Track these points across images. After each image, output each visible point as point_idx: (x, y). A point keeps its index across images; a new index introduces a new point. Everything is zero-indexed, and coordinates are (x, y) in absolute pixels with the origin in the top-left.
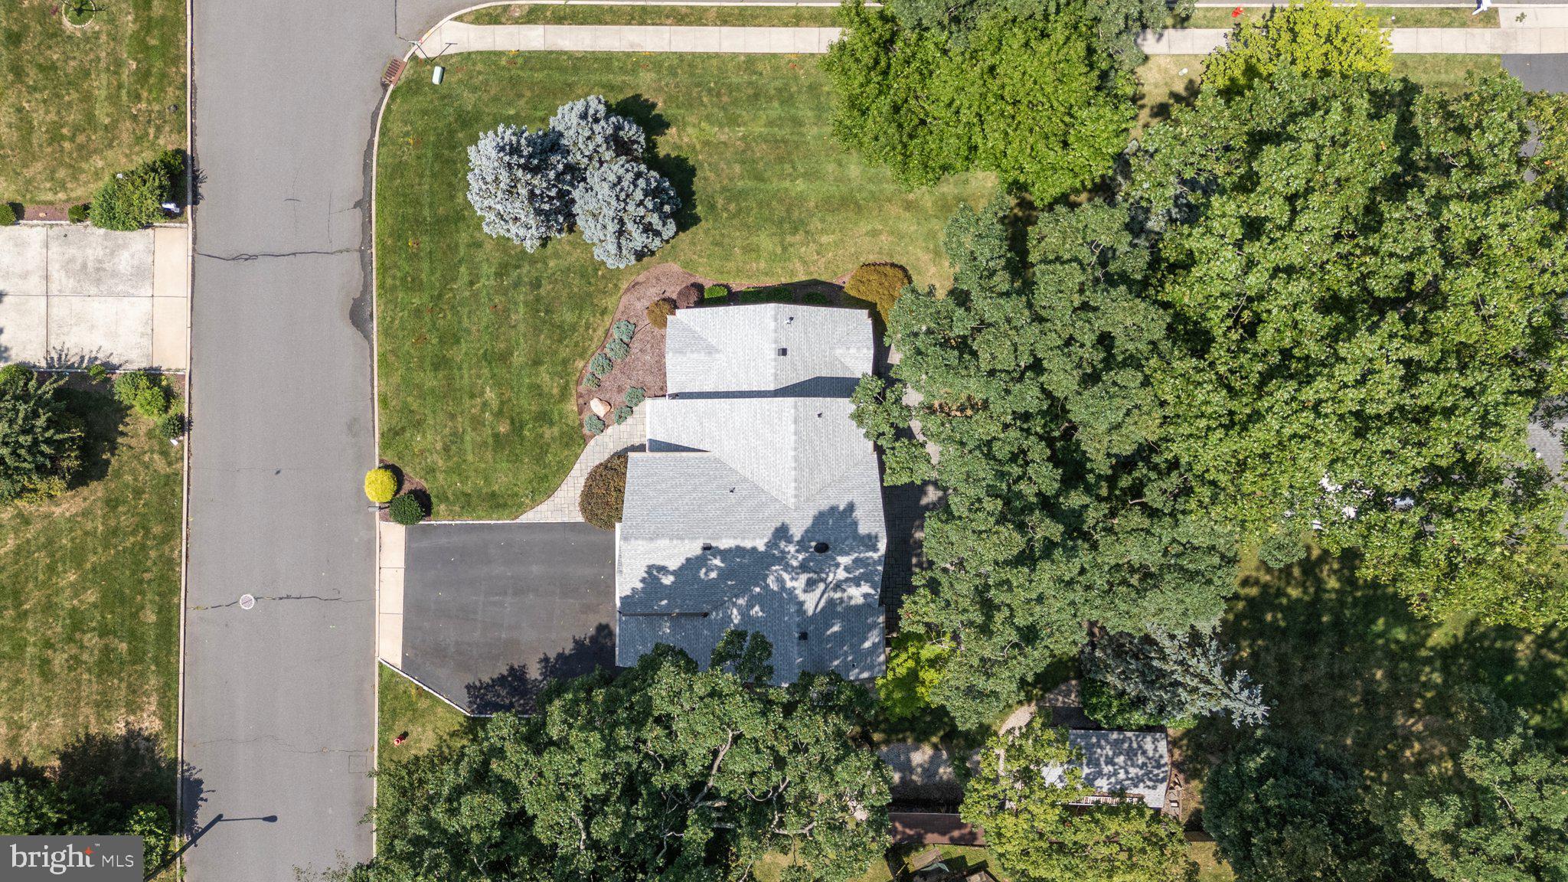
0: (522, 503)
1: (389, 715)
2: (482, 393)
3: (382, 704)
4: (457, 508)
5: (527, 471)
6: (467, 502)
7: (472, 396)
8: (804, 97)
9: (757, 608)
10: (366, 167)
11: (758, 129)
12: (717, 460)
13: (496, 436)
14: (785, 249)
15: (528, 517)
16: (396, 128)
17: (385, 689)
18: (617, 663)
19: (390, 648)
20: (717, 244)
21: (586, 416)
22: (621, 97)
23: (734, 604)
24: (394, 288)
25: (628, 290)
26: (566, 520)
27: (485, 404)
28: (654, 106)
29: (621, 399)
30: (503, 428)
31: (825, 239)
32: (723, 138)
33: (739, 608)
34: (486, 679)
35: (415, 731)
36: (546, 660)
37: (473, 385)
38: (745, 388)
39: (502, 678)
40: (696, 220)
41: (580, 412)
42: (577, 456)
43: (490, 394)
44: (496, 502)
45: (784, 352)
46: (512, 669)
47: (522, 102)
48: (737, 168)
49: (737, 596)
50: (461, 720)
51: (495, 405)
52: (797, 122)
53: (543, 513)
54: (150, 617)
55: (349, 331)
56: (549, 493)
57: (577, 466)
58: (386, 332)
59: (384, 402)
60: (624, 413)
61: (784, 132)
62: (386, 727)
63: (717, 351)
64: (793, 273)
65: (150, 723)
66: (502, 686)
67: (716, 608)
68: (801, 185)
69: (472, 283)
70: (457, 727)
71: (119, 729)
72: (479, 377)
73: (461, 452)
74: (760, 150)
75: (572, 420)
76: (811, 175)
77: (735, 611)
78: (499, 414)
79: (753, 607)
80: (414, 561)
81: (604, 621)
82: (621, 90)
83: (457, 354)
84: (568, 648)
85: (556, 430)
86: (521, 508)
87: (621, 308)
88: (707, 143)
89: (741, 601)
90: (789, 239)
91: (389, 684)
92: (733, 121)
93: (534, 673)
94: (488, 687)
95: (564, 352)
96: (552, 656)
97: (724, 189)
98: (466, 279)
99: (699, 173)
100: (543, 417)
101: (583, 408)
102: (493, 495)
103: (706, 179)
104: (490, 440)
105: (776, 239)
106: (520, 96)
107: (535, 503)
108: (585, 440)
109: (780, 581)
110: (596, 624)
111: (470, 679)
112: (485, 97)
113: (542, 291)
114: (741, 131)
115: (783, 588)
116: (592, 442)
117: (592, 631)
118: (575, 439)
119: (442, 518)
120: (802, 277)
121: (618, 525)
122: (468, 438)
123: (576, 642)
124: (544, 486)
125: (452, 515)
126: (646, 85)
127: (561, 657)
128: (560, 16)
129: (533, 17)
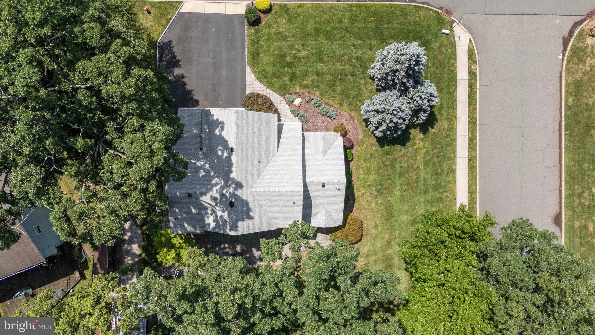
0: (255, 67)
1: (158, 6)
2: (304, 50)
3: (164, 2)
4: (252, 38)
5: (270, 69)
6: (255, 42)
7: (303, 45)
8: (437, 195)
9: (204, 173)
11: (423, 174)
12: (273, 155)
13: (285, 56)
14: (369, 186)
15: (248, 69)
16: (422, 13)
17: (170, 4)
18: (180, 108)
19: (189, 6)
20: (371, 155)
21: (294, 96)
22: (436, 113)
23: (206, 163)
24: (351, 11)
25: (350, 115)
26: (247, 86)
27: (299, 51)
28: (433, 128)
29: (302, 112)
30: (288, 59)
31: (373, 204)
32: (419, 158)
33: (204, 165)
34: (174, 50)
35: (150, 17)
36: (183, 77)
37: (308, 46)
38: (307, 168)
39: (175, 57)
40: (382, 146)
41: (296, 93)
42: (276, 92)
43: (304, 53)
44: (255, 55)
45: (324, 186)
46: (179, 61)
47: (434, 69)
48: (405, 165)
49: (209, 164)
50: (156, 38)
51: (299, 55)
52: (426, 192)
53: (250, 77)
56: (259, 79)
57: (271, 92)
58: (332, 7)
59: (301, 6)
60: (295, 113)
61: (421, 186)
62: (153, 4)
63: (324, 156)
64: (358, 190)
66: (171, 57)
67: (204, 154)
68: (398, 193)
69: (354, 46)
70: (152, 36)
72: (312, 48)
73: (278, 40)
74: (413, 175)
75: (292, 90)
76: (402, 198)
77: (202, 163)
78: (295, 57)
79: (204, 171)
80: (229, 18)
81: (200, 103)
82: (440, 113)
83: (322, 39)
84: (189, 87)
85: (288, 82)
86: (252, 66)
87: (343, 112)
88: (416, 151)
89: (207, 166)
90: (374, 188)
91: (172, 6)
92: (426, 163)
93: (177, 71)
94: (171, 51)
95: (322, 86)
96: (185, 80)
97: (396, 159)
98: (356, 43)
99: (403, 147)
100: (293, 77)
101: (298, 95)
102: (258, 54)
103: (400, 150)
104: (283, 53)
105: (373, 182)
106: (437, 68)
107: (255, 73)
108: (283, 95)
109: (216, 184)
110: (199, 100)
111: (174, 43)
112: (436, 53)
113: (350, 77)
114: (421, 167)
115: (213, 186)
116: (282, 99)
117: (196, 98)
118: (283, 91)
119: (248, 31)
120: (356, 194)
121: (244, 109)
122: (284, 43)
123: (192, 90)
124: (262, 77)
125: (249, 36)
126: (442, 124)
127: (185, 84)
128: (471, 86)
129: (472, 74)
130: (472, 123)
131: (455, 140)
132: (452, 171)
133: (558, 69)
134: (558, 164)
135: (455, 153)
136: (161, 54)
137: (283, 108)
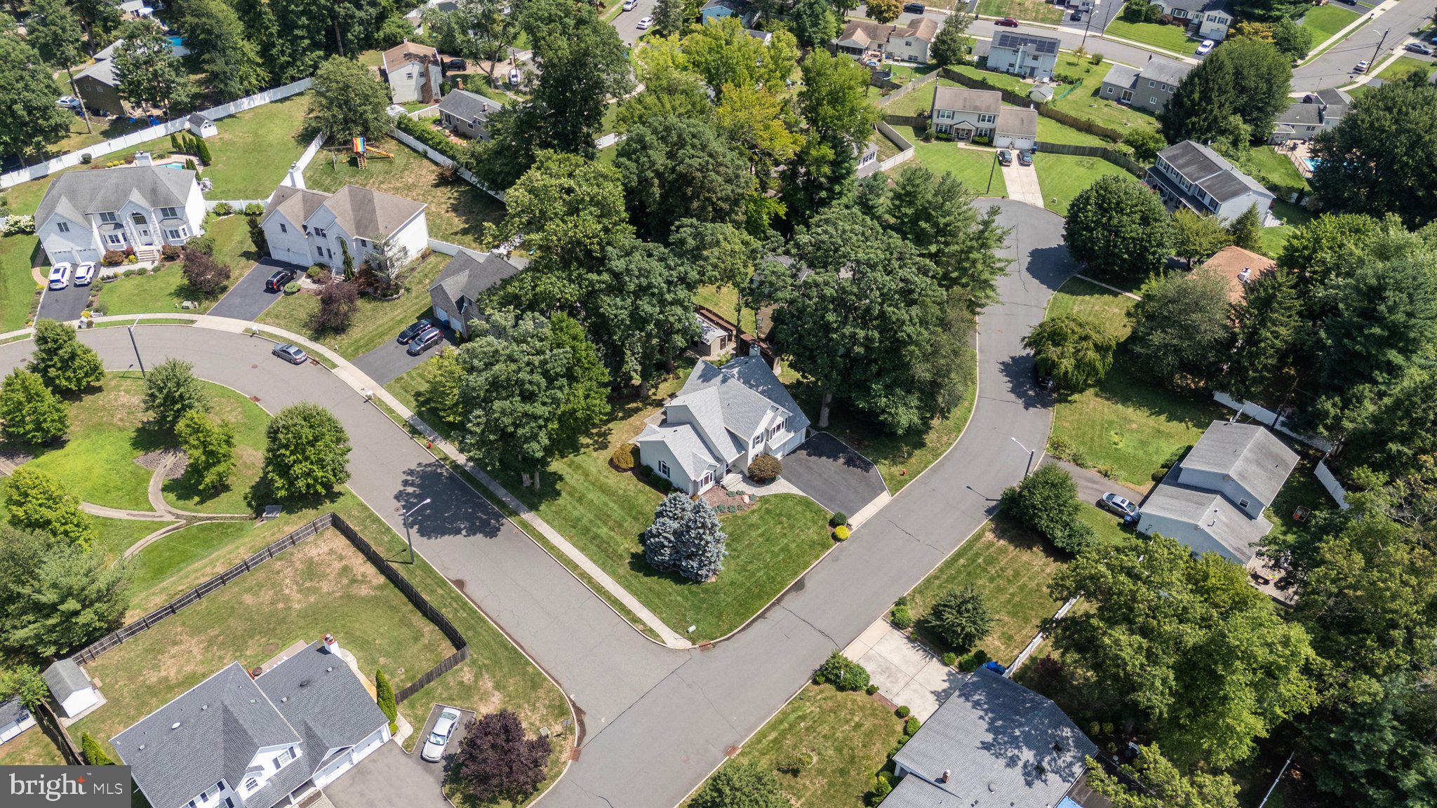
1: (901, 484)
3: (902, 487)
4: (823, 512)
6: (818, 511)
8: (579, 527)
10: (748, 626)
11: (605, 530)
13: (789, 519)
14: (637, 495)
15: (802, 494)
16: (726, 627)
17: (897, 490)
18: (809, 423)
19: (884, 498)
22: (637, 573)
24: (779, 583)
28: (630, 562)
29: (738, 497)
30: (784, 519)
32: (619, 536)
34: (860, 469)
35: (897, 473)
36: (835, 460)
39: (854, 466)
41: (753, 504)
44: (808, 504)
46: (848, 467)
47: (672, 598)
50: (878, 466)
51: (780, 526)
52: (591, 522)
53: (794, 490)
54: (962, 561)
55: (808, 585)
56: (787, 494)
57: (771, 494)
58: (796, 574)
59: (817, 557)
60: (740, 493)
61: (599, 522)
62: (906, 482)
65: (990, 536)
66: (856, 464)
68: (612, 505)
70: (882, 465)
71: (1002, 542)
74: (612, 524)
75: (758, 504)
76: (605, 505)
78: (781, 523)
80: (853, 511)
82: (634, 575)
84: (824, 458)
85: (767, 506)
86: (802, 497)
88: (626, 539)
90: (633, 495)
91: (894, 491)
93: (842, 460)
94: (861, 467)
95: (741, 521)
96: (831, 460)
100: (768, 512)
102: (806, 507)
104: (792, 519)
106: (671, 601)
107: (795, 495)
108: (761, 497)
111: (865, 472)
112: (683, 609)
114: (611, 533)
116: (759, 495)
117: (812, 456)
119: (831, 514)
123: (821, 459)
124: (785, 497)
125: (827, 512)
126: (625, 569)
127: (829, 457)
128: (628, 612)
129: (636, 620)
130: (599, 589)
131: (603, 569)
132: (583, 550)
133: (565, 686)
134: (497, 620)
135: (594, 562)
136: (864, 462)
137: (750, 490)
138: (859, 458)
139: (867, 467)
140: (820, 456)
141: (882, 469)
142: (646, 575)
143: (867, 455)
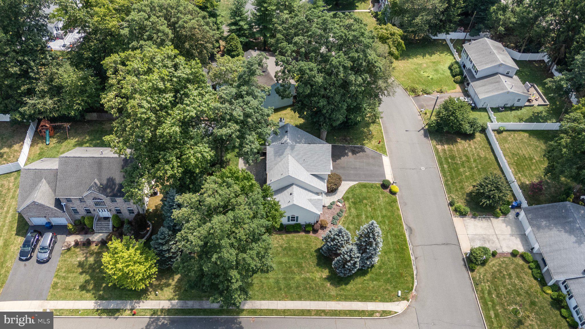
0: (358, 185)
1: (383, 147)
3: (385, 149)
5: (358, 191)
6: (372, 186)
7: (375, 209)
8: (283, 287)
10: (416, 268)
11: (297, 277)
12: (308, 171)
14: (289, 243)
15: (357, 183)
16: (409, 278)
17: (386, 152)
19: (386, 160)
20: (309, 244)
21: (343, 203)
22: (341, 287)
24: (401, 235)
27: (371, 207)
28: (331, 284)
29: (334, 206)
30: (365, 201)
31: (277, 245)
32: (308, 274)
34: (361, 153)
35: (376, 144)
36: (347, 156)
39: (357, 153)
40: (316, 251)
42: (344, 195)
43: (370, 209)
44: (364, 186)
45: (291, 194)
46: (355, 155)
47: (372, 285)
48: (304, 265)
50: (366, 146)
51: (368, 206)
52: (285, 279)
53: (352, 183)
54: (445, 166)
55: (412, 226)
56: (351, 188)
58: (401, 225)
59: (398, 209)
60: (332, 204)
61: (290, 275)
62: (384, 145)
63: (308, 199)
64: (286, 237)
65: (439, 147)
68: (284, 260)
70: (367, 144)
71: (446, 146)
74: (297, 270)
75: (346, 203)
76: (281, 263)
78: (366, 205)
80: (383, 175)
82: (341, 289)
84: (342, 158)
85: (351, 201)
88: (313, 273)
90: (287, 245)
91: (385, 152)
92: (305, 279)
95: (351, 218)
97: (307, 260)
99: (315, 264)
100: (354, 203)
101: (344, 205)
102: (365, 188)
103: (313, 262)
104: (368, 199)
105: (291, 245)
106: (373, 287)
107: (354, 185)
108: (343, 198)
111: (365, 153)
112: (383, 287)
114: (303, 276)
116: (341, 198)
117: (337, 161)
118: (345, 198)
119: (378, 183)
124: (352, 190)
125: (375, 184)
126: (333, 291)
128: (362, 313)
129: (371, 313)
130: (336, 313)
131: (323, 300)
132: (300, 298)
135: (313, 300)
136: (358, 148)
137: (335, 198)
138: (355, 147)
139: (362, 150)
140: (340, 158)
141: (370, 146)
142: (346, 284)
143: (355, 144)
